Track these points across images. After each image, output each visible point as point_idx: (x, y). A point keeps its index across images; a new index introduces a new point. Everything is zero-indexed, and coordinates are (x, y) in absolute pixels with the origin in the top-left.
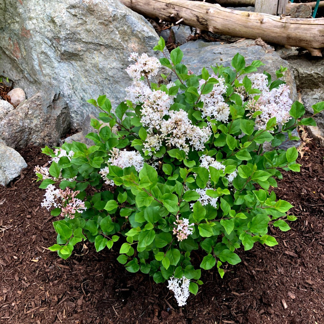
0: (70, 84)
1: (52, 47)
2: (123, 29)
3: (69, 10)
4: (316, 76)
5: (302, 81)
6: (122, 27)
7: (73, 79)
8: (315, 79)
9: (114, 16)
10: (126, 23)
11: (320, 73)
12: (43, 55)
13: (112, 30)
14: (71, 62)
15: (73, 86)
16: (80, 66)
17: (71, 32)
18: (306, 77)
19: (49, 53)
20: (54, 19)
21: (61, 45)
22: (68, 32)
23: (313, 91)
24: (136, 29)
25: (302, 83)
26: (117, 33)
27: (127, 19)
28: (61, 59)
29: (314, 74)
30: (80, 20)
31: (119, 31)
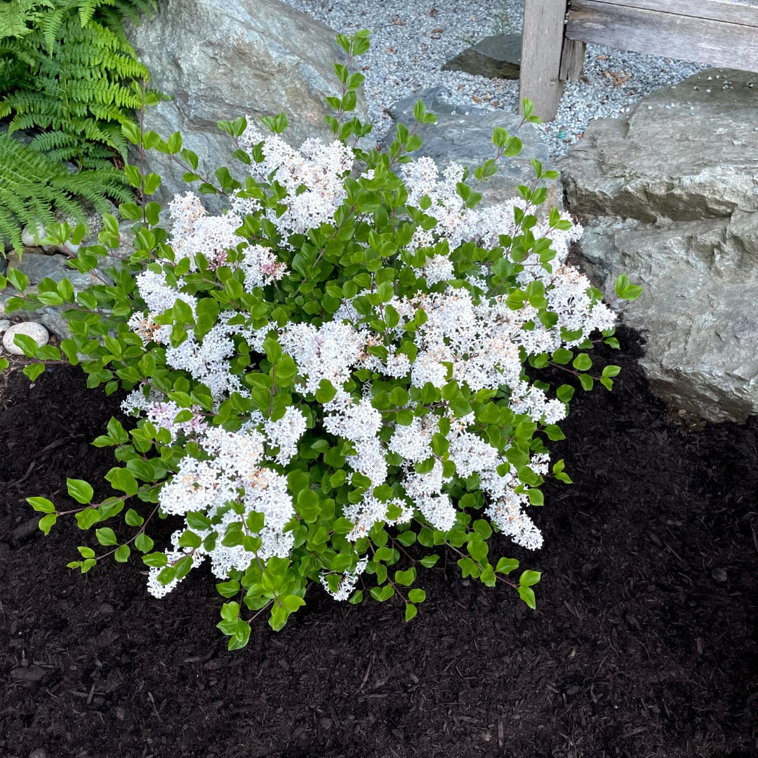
0: (204, 172)
1: (175, 107)
2: (293, 86)
3: (205, 49)
4: (601, 198)
5: (581, 202)
6: (292, 82)
7: (208, 164)
8: (600, 201)
9: (279, 65)
10: (300, 76)
11: (608, 193)
12: (159, 119)
13: (275, 88)
14: (206, 134)
15: (208, 174)
16: (219, 142)
17: (206, 87)
18: (586, 196)
19: (169, 116)
20: (179, 62)
21: (188, 106)
22: (202, 86)
23: (597, 218)
24: (316, 87)
25: (582, 205)
26: (284, 93)
27: (301, 69)
28: (189, 128)
29: (598, 193)
30: (222, 67)
31: (286, 90)
